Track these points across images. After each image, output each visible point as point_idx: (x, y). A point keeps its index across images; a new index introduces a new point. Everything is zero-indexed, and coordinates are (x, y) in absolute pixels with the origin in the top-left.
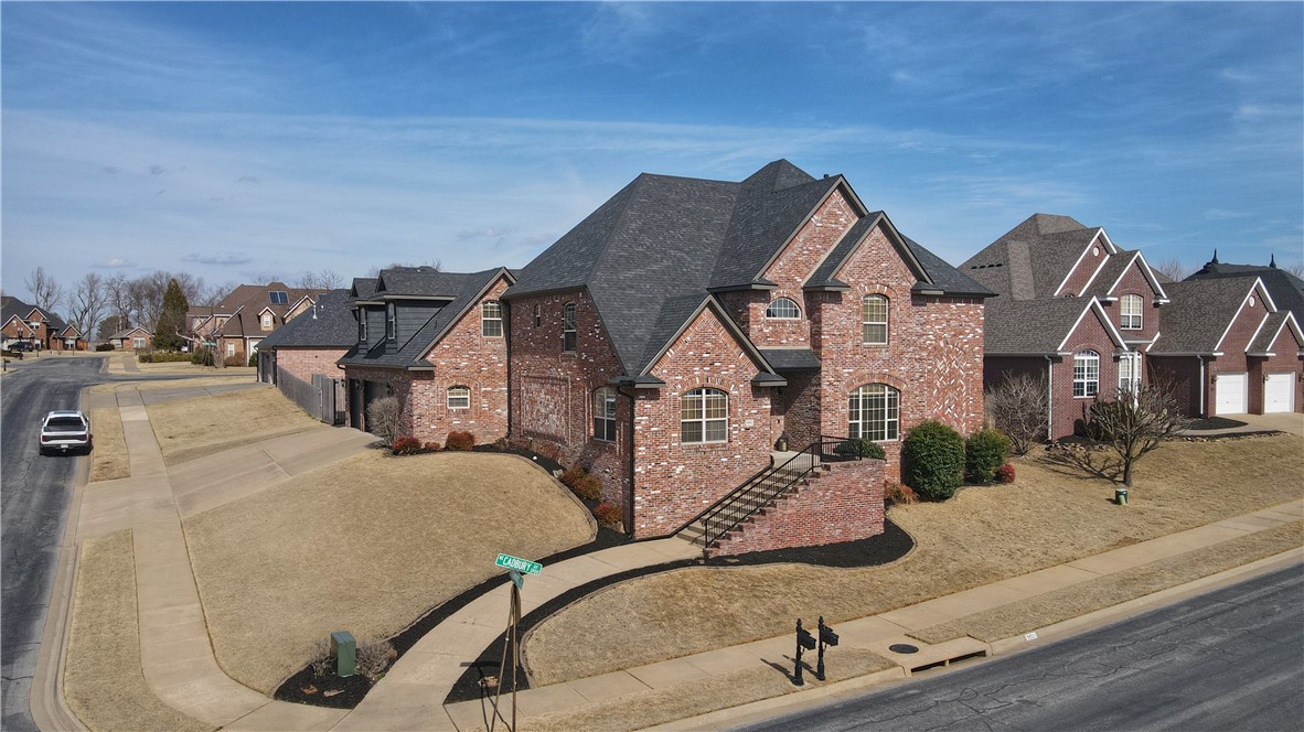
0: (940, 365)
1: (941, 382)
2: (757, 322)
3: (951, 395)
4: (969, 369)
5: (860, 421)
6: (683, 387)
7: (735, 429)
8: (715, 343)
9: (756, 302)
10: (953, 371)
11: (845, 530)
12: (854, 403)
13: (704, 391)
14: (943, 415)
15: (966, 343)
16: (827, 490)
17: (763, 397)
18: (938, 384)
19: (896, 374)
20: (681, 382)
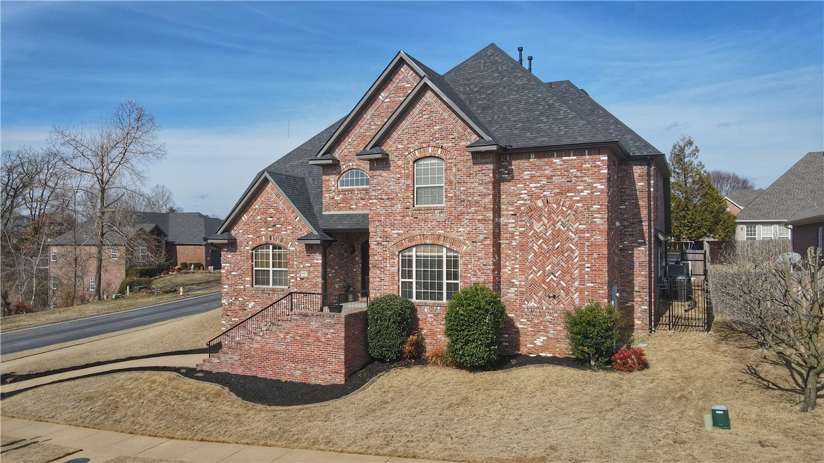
0: (537, 227)
1: (540, 246)
2: (329, 191)
3: (555, 260)
4: (583, 231)
5: (414, 280)
6: (253, 243)
7: (292, 278)
8: (276, 209)
9: (329, 175)
10: (557, 235)
11: (305, 372)
12: (407, 263)
13: (271, 247)
14: (544, 282)
15: (578, 202)
17: (315, 253)
18: (536, 247)
19: (453, 235)
20: (252, 239)
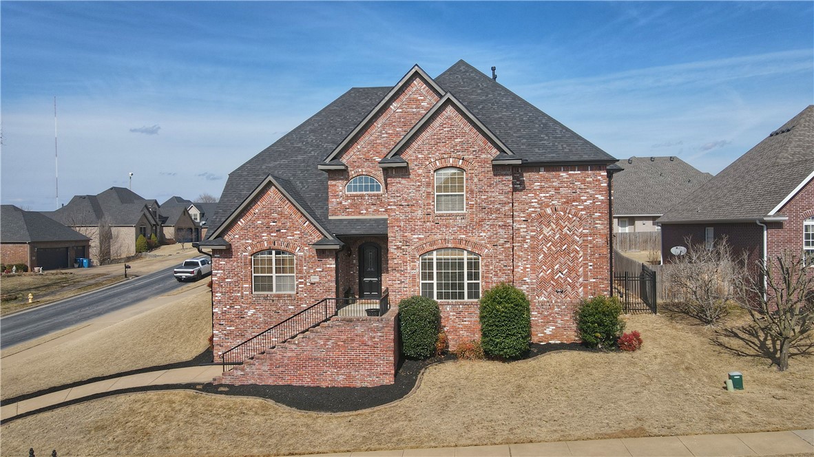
0: (547, 231)
1: (549, 248)
2: (336, 196)
3: (562, 260)
4: (586, 235)
5: (435, 282)
6: (253, 248)
7: (301, 283)
8: (281, 214)
9: (335, 180)
10: (564, 238)
11: (349, 376)
12: (427, 265)
13: (274, 252)
14: (553, 279)
15: (582, 210)
16: (328, 340)
17: (328, 257)
18: (545, 249)
19: (475, 239)
20: (251, 245)
